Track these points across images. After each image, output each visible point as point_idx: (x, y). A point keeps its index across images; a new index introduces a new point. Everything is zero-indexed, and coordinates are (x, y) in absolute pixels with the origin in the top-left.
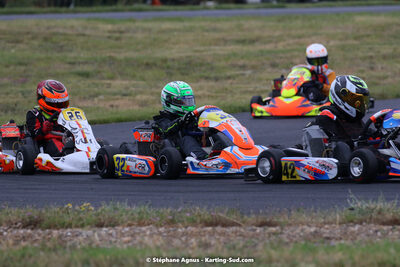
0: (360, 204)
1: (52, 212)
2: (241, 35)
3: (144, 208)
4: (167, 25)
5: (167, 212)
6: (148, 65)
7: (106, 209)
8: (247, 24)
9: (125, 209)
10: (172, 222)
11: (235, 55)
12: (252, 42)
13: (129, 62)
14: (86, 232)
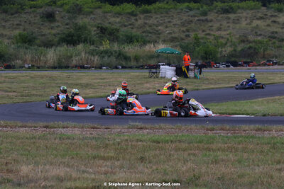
0: (132, 124)
1: (51, 124)
2: (100, 77)
3: (76, 123)
4: (82, 74)
5: (81, 124)
6: (77, 85)
7: (65, 124)
8: (103, 74)
9: (71, 124)
10: (83, 127)
11: (99, 82)
12: (104, 79)
13: (72, 84)
14: (60, 129)
